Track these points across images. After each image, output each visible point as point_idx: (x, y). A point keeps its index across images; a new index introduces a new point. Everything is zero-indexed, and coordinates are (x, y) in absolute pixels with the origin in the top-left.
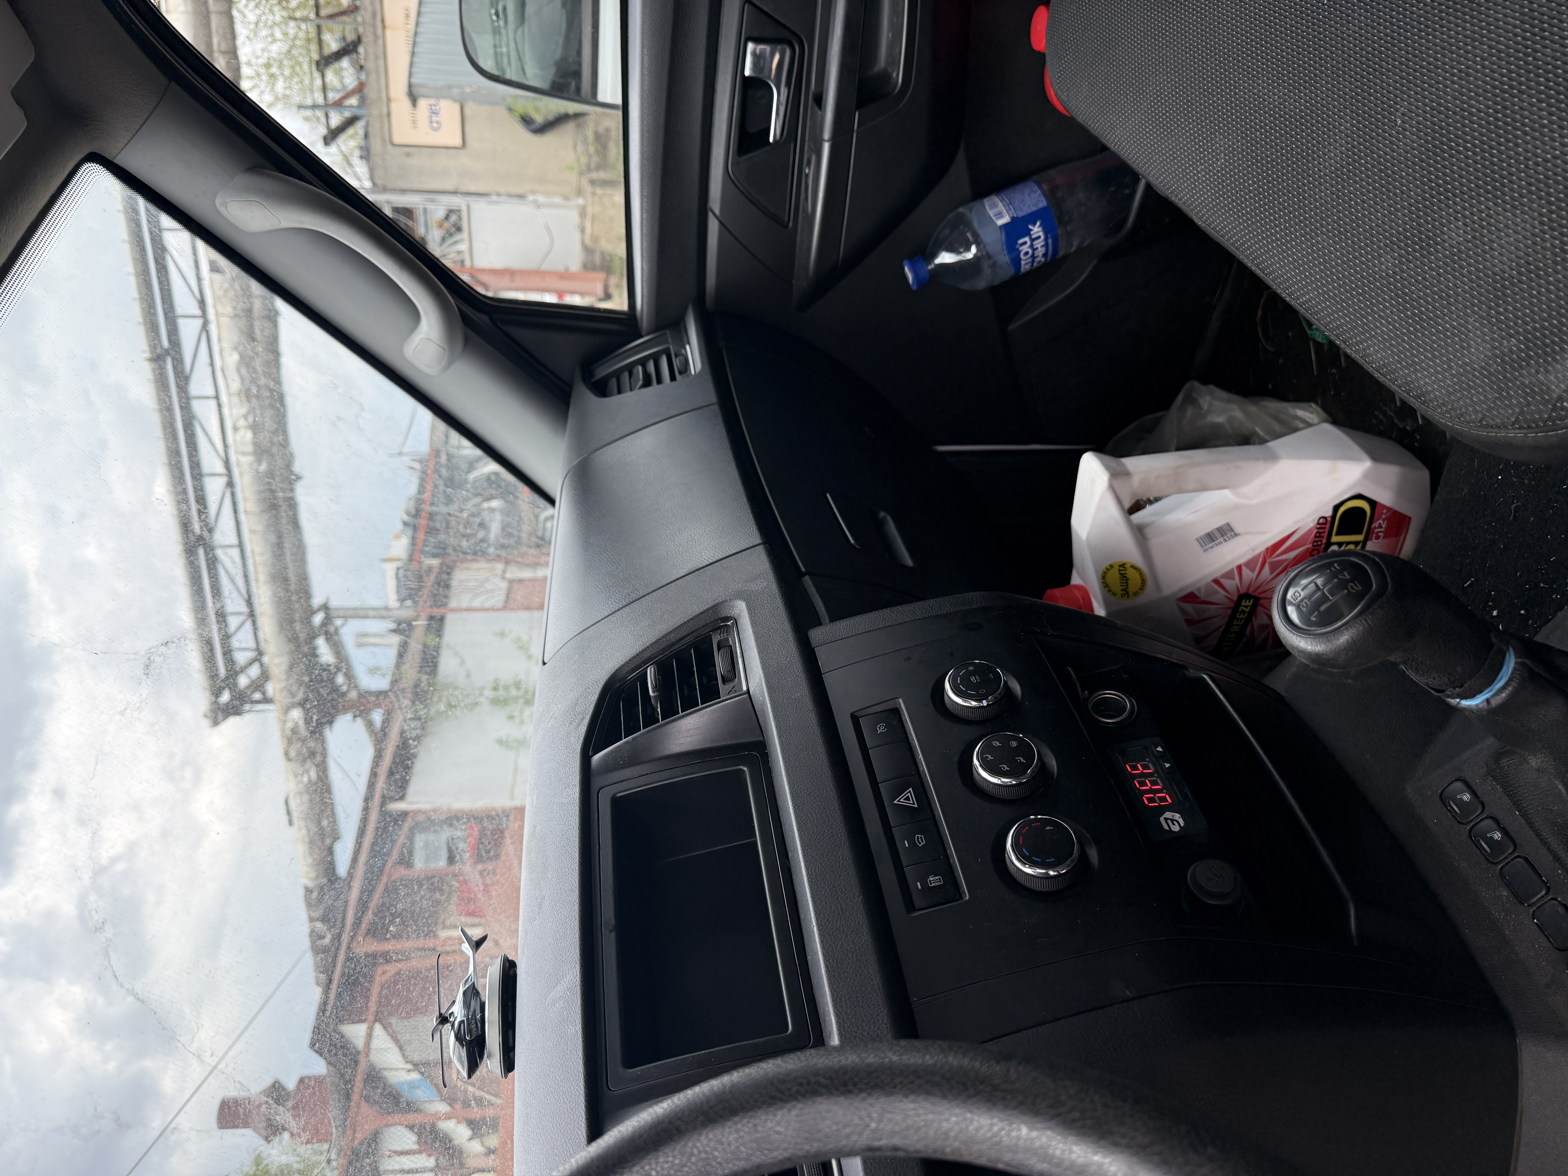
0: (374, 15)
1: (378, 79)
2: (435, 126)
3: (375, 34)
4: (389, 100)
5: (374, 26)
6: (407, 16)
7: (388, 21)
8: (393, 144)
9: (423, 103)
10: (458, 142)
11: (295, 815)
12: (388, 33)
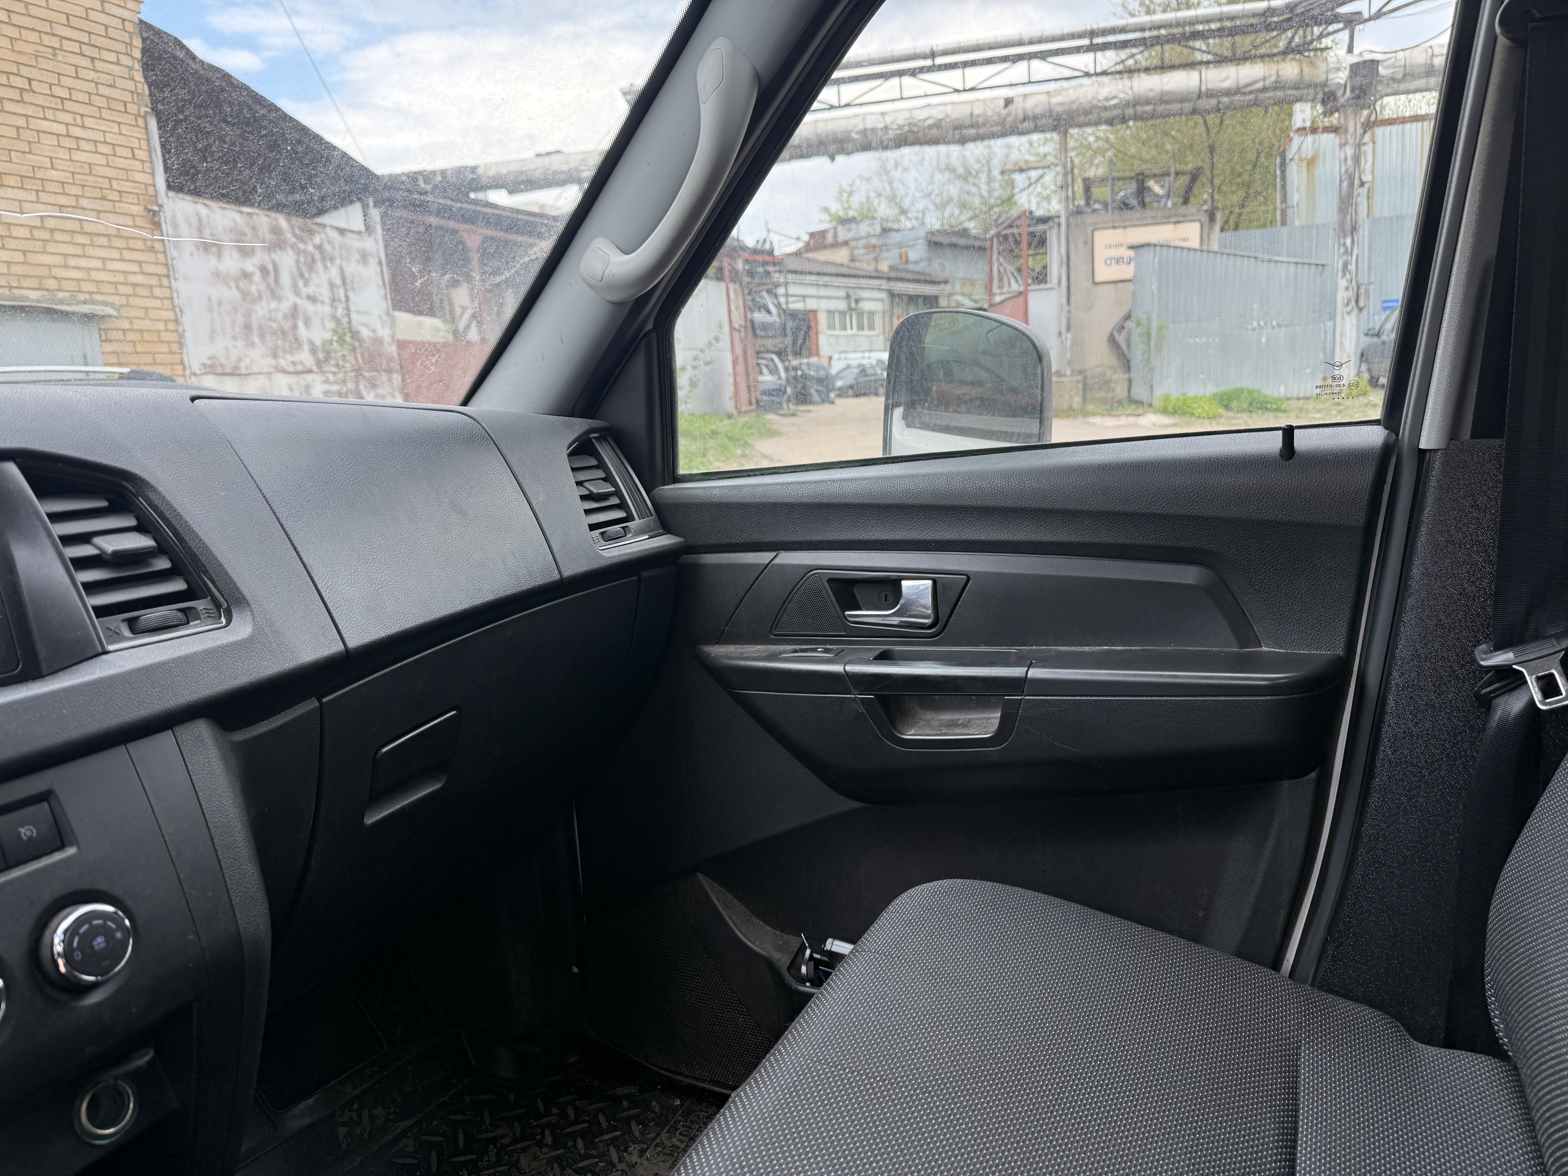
0: (1184, 216)
1: (1138, 219)
2: (1108, 262)
3: (1170, 216)
4: (1125, 227)
5: (1176, 215)
6: (1184, 240)
7: (1179, 226)
8: (1093, 231)
9: (1131, 253)
10: (1098, 278)
11: (547, 159)
12: (1171, 226)
